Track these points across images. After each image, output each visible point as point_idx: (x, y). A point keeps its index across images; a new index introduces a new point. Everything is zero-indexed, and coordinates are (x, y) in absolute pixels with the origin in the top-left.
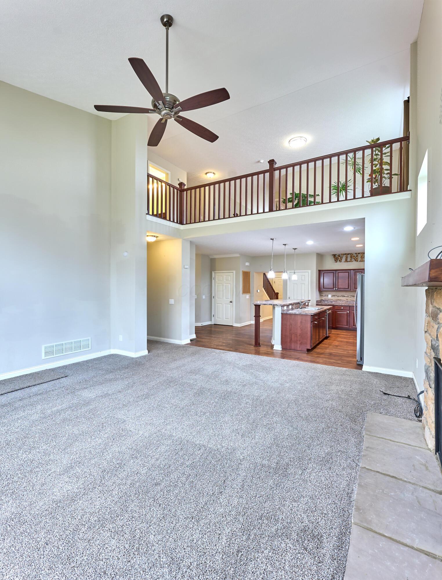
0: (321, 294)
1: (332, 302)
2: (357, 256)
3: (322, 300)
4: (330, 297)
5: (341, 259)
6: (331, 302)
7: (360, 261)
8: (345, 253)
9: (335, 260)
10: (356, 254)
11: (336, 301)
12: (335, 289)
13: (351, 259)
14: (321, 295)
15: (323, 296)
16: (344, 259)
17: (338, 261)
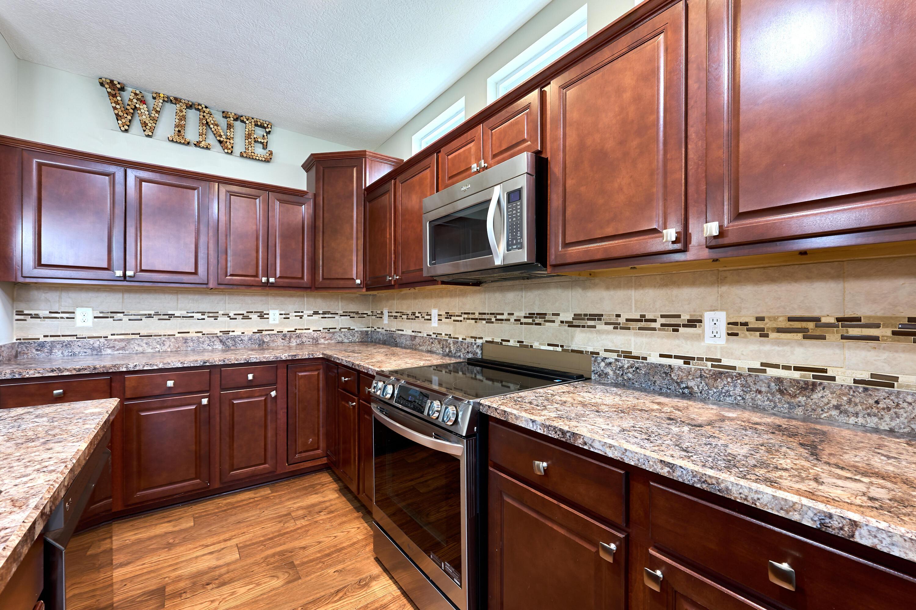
0: (21, 306)
1: (97, 351)
2: (230, 126)
3: (25, 342)
4: (89, 324)
5: (155, 120)
6: (93, 349)
7: (242, 155)
8: (173, 94)
9: (118, 117)
10: (226, 115)
11: (123, 344)
12: (119, 273)
13: (201, 135)
14: (19, 313)
15: (37, 317)
16: (167, 125)
17: (136, 126)
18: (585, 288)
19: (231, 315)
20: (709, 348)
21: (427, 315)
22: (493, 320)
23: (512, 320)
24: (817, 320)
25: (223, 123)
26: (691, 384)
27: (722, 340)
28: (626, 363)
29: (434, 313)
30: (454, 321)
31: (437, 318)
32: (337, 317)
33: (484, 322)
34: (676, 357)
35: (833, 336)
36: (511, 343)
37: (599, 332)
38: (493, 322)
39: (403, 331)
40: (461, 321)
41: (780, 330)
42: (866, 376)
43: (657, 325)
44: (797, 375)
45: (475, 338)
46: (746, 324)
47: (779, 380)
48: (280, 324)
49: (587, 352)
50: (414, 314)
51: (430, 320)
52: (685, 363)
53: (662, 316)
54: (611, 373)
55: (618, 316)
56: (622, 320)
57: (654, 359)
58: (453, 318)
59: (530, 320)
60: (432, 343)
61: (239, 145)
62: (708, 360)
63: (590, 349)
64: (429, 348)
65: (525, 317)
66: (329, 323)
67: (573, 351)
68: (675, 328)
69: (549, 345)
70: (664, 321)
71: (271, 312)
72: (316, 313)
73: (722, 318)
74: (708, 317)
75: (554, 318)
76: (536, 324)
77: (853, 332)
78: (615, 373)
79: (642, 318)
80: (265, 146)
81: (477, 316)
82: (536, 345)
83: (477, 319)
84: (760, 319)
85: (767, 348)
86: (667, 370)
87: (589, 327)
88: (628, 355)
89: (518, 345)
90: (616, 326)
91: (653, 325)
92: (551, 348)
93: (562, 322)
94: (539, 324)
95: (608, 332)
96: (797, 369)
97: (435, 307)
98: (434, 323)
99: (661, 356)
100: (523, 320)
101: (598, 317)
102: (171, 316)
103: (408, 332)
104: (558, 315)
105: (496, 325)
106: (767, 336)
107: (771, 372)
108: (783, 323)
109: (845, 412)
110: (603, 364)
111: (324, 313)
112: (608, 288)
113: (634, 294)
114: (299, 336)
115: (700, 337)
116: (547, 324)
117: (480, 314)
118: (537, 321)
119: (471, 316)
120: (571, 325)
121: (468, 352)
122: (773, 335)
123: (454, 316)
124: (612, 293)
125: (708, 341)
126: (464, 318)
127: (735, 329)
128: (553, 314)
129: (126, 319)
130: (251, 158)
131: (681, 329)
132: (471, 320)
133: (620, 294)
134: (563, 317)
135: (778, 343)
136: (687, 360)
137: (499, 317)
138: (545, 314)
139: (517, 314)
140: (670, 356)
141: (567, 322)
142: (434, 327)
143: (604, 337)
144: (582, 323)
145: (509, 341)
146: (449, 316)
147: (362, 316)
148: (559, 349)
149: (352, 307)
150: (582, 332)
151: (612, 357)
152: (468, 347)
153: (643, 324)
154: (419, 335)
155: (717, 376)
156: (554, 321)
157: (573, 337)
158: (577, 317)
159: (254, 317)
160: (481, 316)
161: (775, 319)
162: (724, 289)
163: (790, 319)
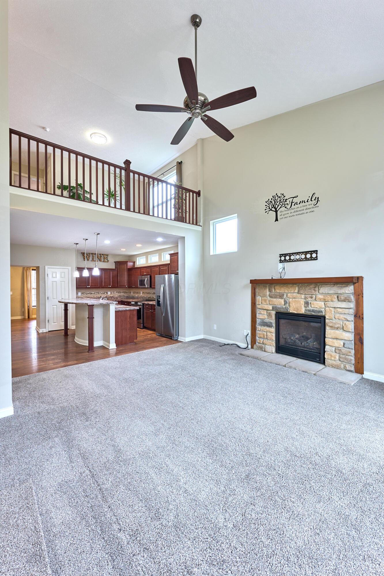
4: (80, 295)
5: (89, 258)
7: (103, 262)
8: (92, 252)
9: (84, 259)
10: (100, 254)
12: (88, 286)
16: (91, 259)
19: (102, 293)
25: (100, 256)
29: (141, 292)
32: (121, 293)
48: (110, 295)
61: (103, 260)
66: (119, 294)
71: (109, 292)
72: (117, 292)
80: (107, 259)
98: (141, 294)
102: (92, 293)
103: (137, 296)
105: (150, 294)
111: (119, 292)
114: (114, 297)
129: (85, 294)
130: (105, 262)
146: (143, 293)
147: (126, 293)
149: (124, 291)
159: (106, 293)
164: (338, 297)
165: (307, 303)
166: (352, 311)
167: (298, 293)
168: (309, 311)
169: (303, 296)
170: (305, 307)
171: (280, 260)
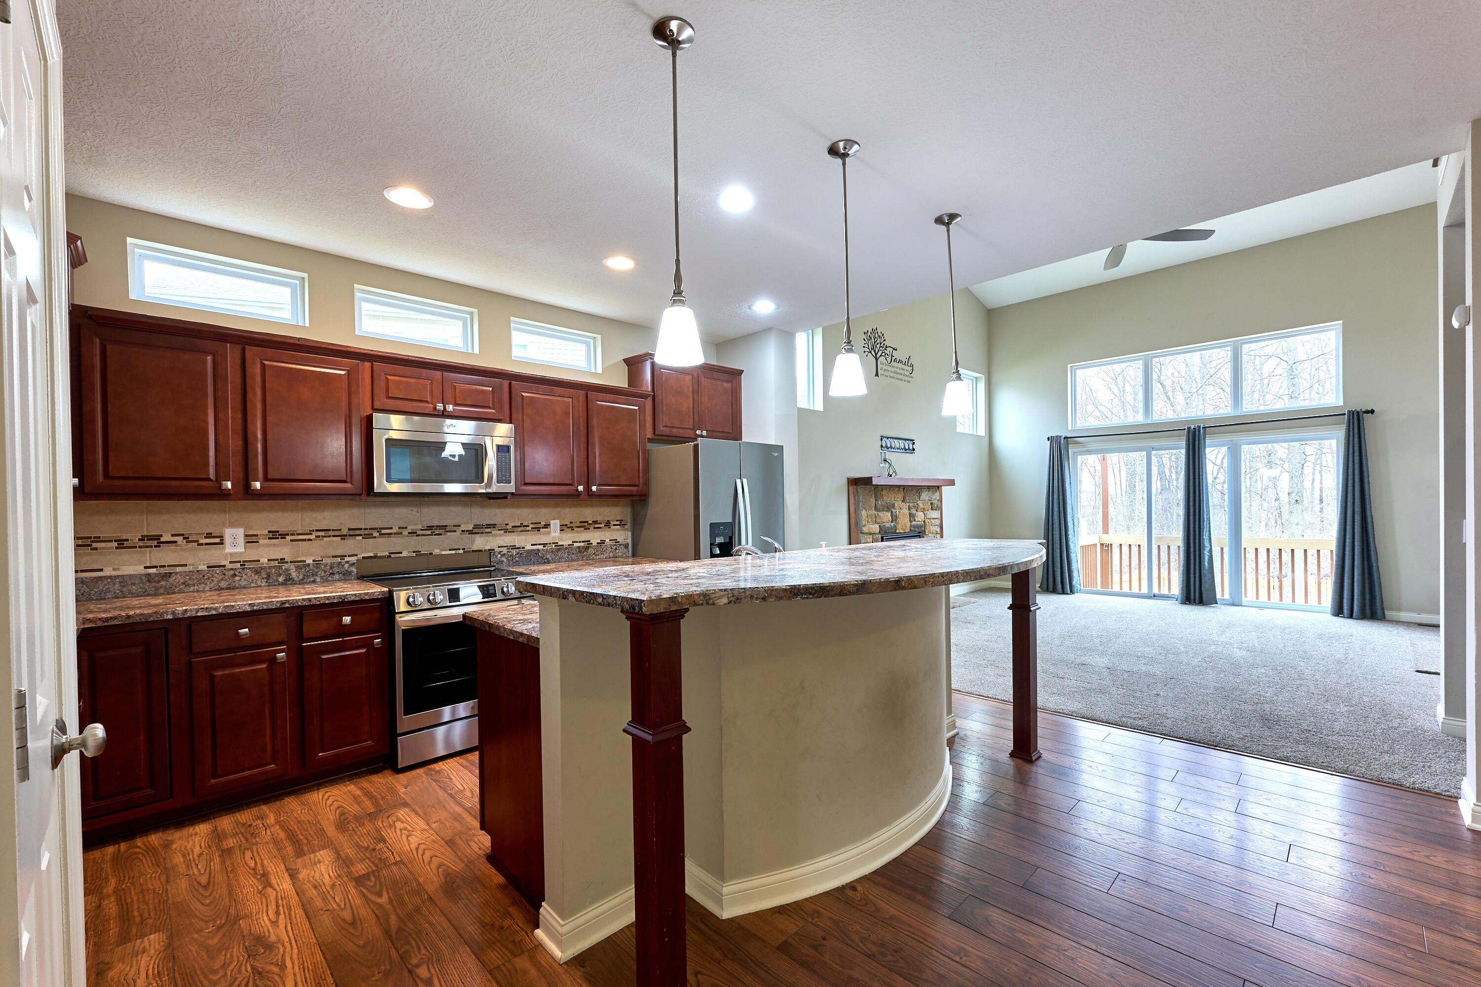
18: (482, 507)
20: (553, 537)
21: (209, 536)
22: (376, 534)
23: (405, 533)
24: (587, 522)
26: (548, 556)
27: (558, 534)
28: (514, 552)
30: (292, 541)
31: (241, 540)
33: (360, 538)
34: (540, 544)
35: (592, 528)
36: (405, 554)
37: (494, 536)
38: (375, 537)
39: (101, 570)
40: (310, 540)
41: (578, 527)
42: (599, 541)
43: (529, 528)
44: (582, 544)
45: (342, 557)
46: (566, 525)
47: (579, 547)
49: (485, 550)
50: (157, 538)
51: (223, 544)
52: (544, 547)
53: (532, 523)
54: (505, 560)
55: (507, 524)
56: (509, 527)
57: (529, 547)
58: (288, 538)
59: (429, 532)
60: (235, 575)
62: (553, 543)
63: (488, 548)
64: (223, 584)
65: (421, 530)
67: (473, 551)
68: (538, 529)
69: (450, 550)
70: (533, 526)
73: (558, 522)
74: (552, 522)
75: (455, 528)
76: (435, 535)
77: (597, 526)
78: (507, 559)
79: (522, 525)
81: (345, 532)
82: (437, 552)
83: (346, 535)
84: (571, 523)
85: (574, 535)
86: (537, 552)
87: (486, 533)
88: (514, 547)
89: (414, 554)
90: (506, 531)
91: (528, 528)
92: (453, 552)
93: (463, 531)
94: (441, 535)
95: (500, 535)
96: (583, 542)
97: (232, 525)
99: (532, 545)
100: (420, 532)
101: (494, 526)
104: (460, 526)
106: (573, 530)
107: (576, 545)
108: (579, 524)
109: (596, 555)
110: (499, 555)
112: (500, 507)
113: (517, 511)
115: (549, 533)
116: (448, 533)
117: (349, 529)
118: (437, 532)
119: (330, 533)
120: (471, 532)
121: (333, 574)
122: (576, 529)
123: (291, 535)
124: (502, 510)
125: (553, 534)
126: (316, 537)
127: (564, 528)
128: (454, 526)
131: (541, 530)
132: (332, 538)
133: (508, 511)
134: (463, 527)
135: (578, 532)
136: (544, 545)
137: (383, 531)
138: (447, 526)
139: (410, 528)
140: (536, 545)
141: (467, 531)
142: (231, 554)
143: (498, 538)
144: (480, 530)
145: (401, 553)
148: (461, 551)
150: (481, 537)
151: (505, 550)
152: (332, 568)
153: (522, 528)
154: (178, 569)
155: (559, 550)
156: (455, 531)
157: (473, 542)
158: (476, 526)
160: (351, 533)
161: (576, 522)
162: (559, 509)
163: (581, 522)
164: (931, 504)
165: (912, 516)
166: (938, 522)
167: (903, 501)
168: (914, 526)
169: (908, 504)
170: (911, 522)
171: (882, 446)
